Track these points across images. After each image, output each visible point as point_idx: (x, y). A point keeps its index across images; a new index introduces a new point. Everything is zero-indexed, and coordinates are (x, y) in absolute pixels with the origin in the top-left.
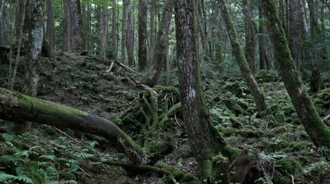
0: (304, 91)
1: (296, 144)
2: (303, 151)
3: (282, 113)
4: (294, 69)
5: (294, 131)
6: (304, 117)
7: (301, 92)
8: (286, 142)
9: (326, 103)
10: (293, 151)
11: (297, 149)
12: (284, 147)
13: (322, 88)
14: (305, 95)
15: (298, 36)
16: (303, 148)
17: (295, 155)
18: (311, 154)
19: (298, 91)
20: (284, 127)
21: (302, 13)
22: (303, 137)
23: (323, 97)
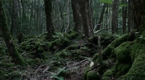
0: (12, 41)
1: (8, 64)
2: (11, 67)
3: (4, 51)
4: (9, 32)
5: (8, 59)
6: (11, 52)
7: (11, 41)
8: (4, 63)
9: (24, 47)
10: (7, 67)
11: (9, 66)
12: (3, 66)
13: (23, 41)
14: (12, 43)
15: (16, 19)
16: (12, 66)
17: (7, 69)
18: (14, 69)
19: (9, 41)
20: (4, 57)
21: (18, 9)
22: (12, 61)
23: (23, 45)
